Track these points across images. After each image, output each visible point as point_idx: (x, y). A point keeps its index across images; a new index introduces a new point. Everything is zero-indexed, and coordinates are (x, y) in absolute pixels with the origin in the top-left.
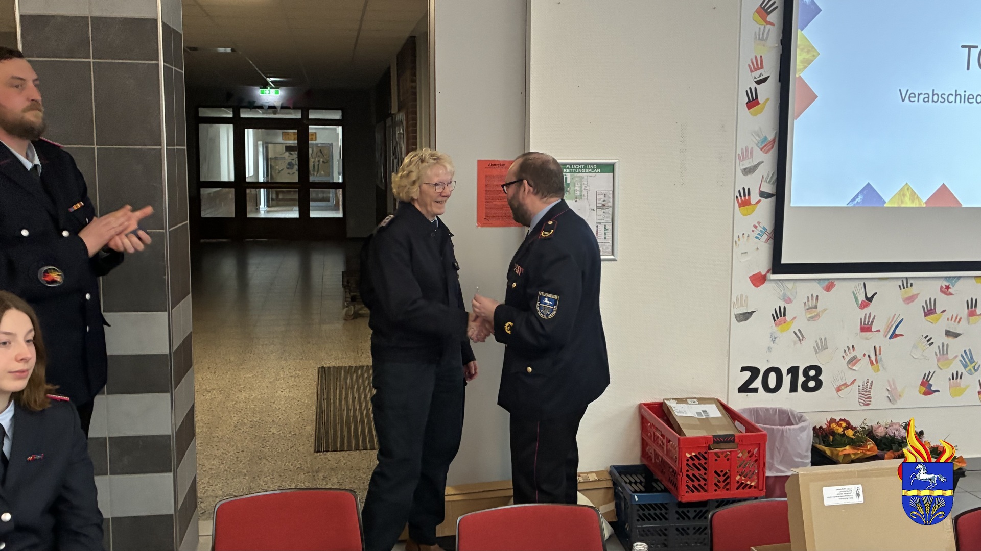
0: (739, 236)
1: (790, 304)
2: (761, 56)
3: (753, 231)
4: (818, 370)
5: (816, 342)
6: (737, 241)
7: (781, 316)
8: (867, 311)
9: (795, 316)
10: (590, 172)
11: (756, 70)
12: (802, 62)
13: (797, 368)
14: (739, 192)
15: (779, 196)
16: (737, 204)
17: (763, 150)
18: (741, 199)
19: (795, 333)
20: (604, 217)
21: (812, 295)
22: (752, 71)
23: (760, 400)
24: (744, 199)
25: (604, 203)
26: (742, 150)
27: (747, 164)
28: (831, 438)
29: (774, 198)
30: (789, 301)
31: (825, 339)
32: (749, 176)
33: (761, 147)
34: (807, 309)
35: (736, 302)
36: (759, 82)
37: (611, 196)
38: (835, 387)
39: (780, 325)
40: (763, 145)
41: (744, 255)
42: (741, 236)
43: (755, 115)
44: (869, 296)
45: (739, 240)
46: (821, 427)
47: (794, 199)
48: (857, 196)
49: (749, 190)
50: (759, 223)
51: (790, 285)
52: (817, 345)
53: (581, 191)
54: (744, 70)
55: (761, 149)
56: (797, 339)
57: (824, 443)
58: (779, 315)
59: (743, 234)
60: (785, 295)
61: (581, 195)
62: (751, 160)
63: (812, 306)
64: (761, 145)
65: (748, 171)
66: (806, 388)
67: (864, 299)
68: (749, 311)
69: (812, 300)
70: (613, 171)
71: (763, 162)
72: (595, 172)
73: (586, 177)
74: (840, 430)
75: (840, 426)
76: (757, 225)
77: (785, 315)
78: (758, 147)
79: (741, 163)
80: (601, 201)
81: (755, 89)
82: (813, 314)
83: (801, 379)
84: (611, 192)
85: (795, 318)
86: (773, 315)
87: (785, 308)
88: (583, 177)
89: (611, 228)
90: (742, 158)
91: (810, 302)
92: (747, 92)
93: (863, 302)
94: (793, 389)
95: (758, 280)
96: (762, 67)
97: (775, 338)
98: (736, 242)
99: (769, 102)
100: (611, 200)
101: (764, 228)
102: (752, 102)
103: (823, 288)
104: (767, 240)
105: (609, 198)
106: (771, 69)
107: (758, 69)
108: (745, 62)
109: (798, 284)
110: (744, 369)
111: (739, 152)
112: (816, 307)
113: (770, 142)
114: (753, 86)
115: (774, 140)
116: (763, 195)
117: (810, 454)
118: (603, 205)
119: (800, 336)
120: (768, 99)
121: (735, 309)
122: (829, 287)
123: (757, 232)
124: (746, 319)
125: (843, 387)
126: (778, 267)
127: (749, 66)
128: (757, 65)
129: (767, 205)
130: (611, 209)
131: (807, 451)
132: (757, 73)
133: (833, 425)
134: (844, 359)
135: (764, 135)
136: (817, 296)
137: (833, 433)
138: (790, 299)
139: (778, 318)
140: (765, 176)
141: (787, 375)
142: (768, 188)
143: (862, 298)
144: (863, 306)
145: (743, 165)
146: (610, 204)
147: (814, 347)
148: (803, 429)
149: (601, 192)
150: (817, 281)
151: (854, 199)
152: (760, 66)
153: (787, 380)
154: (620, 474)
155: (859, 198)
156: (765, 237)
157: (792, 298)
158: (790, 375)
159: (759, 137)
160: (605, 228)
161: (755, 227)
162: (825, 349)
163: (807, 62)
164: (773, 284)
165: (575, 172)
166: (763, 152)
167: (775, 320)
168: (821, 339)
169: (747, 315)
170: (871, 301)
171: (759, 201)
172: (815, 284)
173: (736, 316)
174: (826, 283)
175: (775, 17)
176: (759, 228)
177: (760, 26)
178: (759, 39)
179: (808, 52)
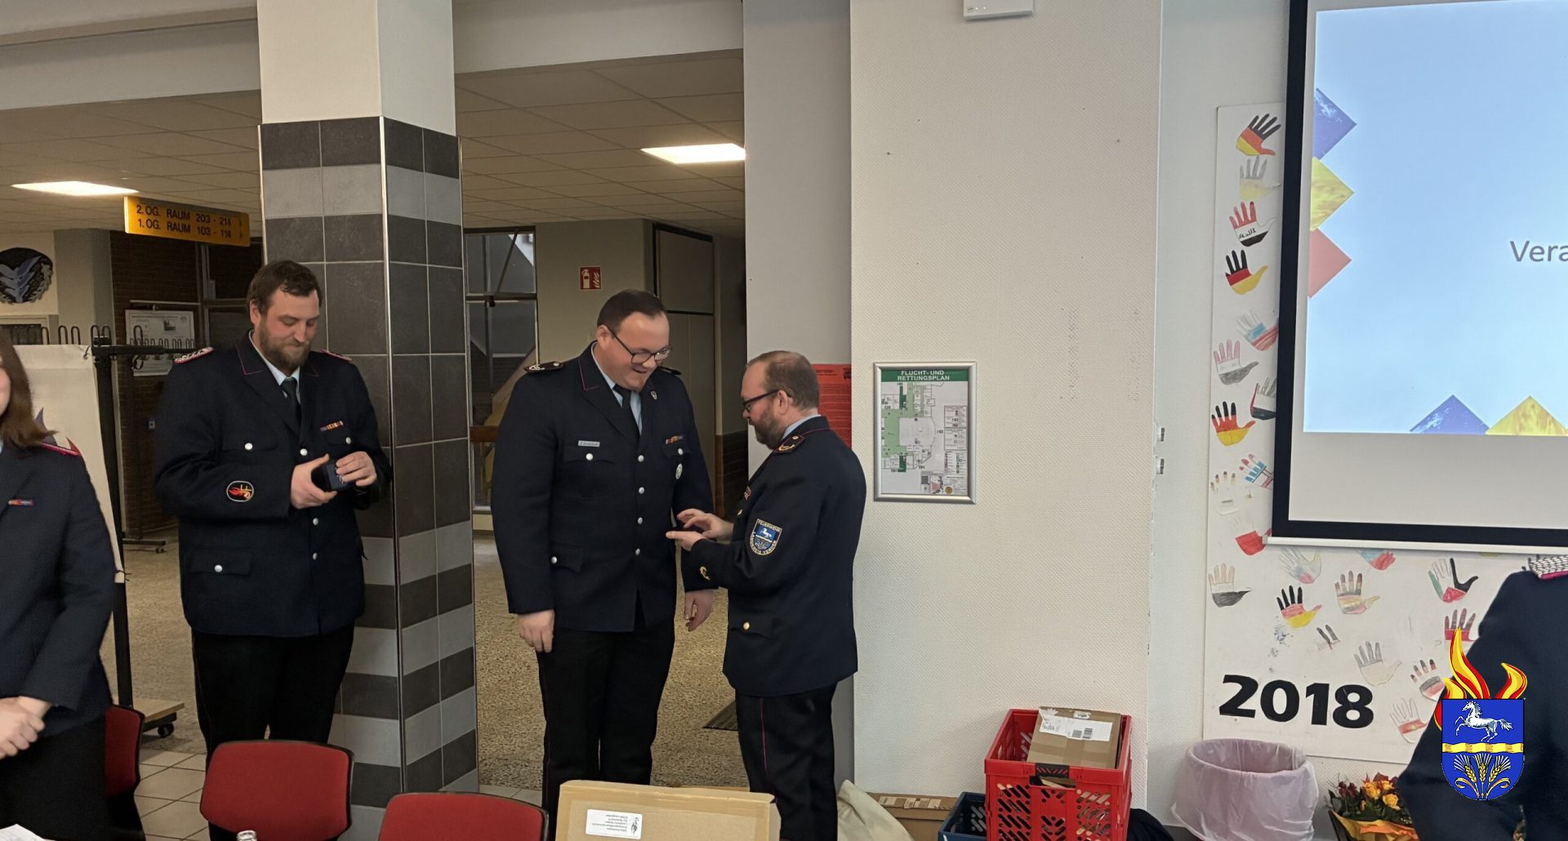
0: (1217, 477)
1: (1309, 585)
2: (1252, 203)
3: (1242, 468)
4: (1366, 695)
5: (1360, 648)
6: (1215, 483)
7: (1293, 602)
8: (1457, 605)
9: (1319, 604)
10: (935, 380)
11: (1242, 224)
12: (1320, 207)
14: (1217, 409)
15: (1283, 416)
16: (1213, 429)
17: (1258, 345)
18: (1221, 420)
19: (1321, 632)
20: (955, 442)
21: (1351, 574)
22: (1236, 227)
23: (1257, 729)
24: (1225, 420)
25: (954, 422)
26: (1221, 346)
27: (1230, 367)
28: (1363, 804)
29: (1272, 421)
30: (1308, 579)
31: (1377, 645)
32: (1234, 384)
33: (1253, 341)
34: (1342, 595)
35: (1214, 576)
36: (1248, 243)
37: (965, 413)
38: (1399, 724)
39: (1292, 616)
40: (1258, 338)
41: (1227, 504)
42: (1221, 475)
43: (1241, 292)
44: (1462, 581)
45: (1217, 481)
47: (1309, 419)
48: (1431, 416)
49: (1233, 406)
50: (1251, 456)
51: (1309, 555)
52: (1362, 653)
53: (922, 406)
54: (1223, 227)
55: (1254, 344)
56: (1325, 641)
58: (1291, 600)
59: (1225, 473)
60: (1299, 570)
61: (922, 412)
62: (1235, 360)
63: (1351, 593)
64: (1254, 336)
65: (1230, 378)
66: (1341, 719)
67: (1452, 586)
68: (1237, 591)
69: (1351, 580)
70: (967, 378)
71: (1256, 364)
72: (943, 380)
73: (929, 387)
75: (1380, 786)
76: (1248, 460)
77: (1300, 601)
78: (1249, 341)
79: (1219, 366)
80: (950, 420)
81: (1243, 253)
82: (1353, 604)
83: (1333, 705)
84: (965, 408)
85: (1319, 607)
86: (1278, 599)
87: (1300, 590)
88: (924, 388)
89: (966, 458)
90: (1219, 359)
91: (1347, 584)
92: (1228, 258)
93: (1449, 591)
94: (1319, 718)
95: (1251, 544)
96: (1254, 219)
97: (1284, 636)
98: (1212, 484)
99: (1267, 272)
100: (965, 419)
101: (1260, 464)
102: (1238, 272)
103: (1372, 563)
104: (1266, 484)
105: (963, 415)
106: (1269, 219)
107: (1247, 222)
108: (1226, 212)
109: (1324, 554)
110: (1229, 679)
111: (1216, 348)
112: (1358, 592)
113: (1268, 334)
114: (1238, 248)
115: (1273, 331)
116: (1257, 413)
118: (955, 425)
119: (1328, 636)
120: (1265, 268)
121: (1213, 586)
122: (1384, 561)
123: (1248, 470)
124: (1232, 603)
125: (1413, 727)
126: (1282, 525)
127: (1231, 219)
128: (1247, 215)
129: (1265, 430)
130: (965, 431)
132: (1245, 230)
134: (1415, 681)
135: (1259, 322)
136: (1360, 576)
137: (1363, 796)
138: (1310, 577)
139: (1287, 605)
140: (1262, 385)
141: (1307, 695)
142: (1267, 403)
143: (1447, 583)
144: (1450, 597)
145: (1222, 368)
146: (965, 424)
147: (1356, 657)
149: (951, 407)
150: (1360, 552)
151: (1425, 422)
152: (1250, 218)
153: (1306, 704)
155: (1435, 421)
156: (1263, 478)
157: (1313, 576)
158: (1312, 697)
159: (1249, 324)
160: (957, 457)
161: (1246, 462)
162: (1378, 661)
163: (1329, 208)
164: (1278, 552)
165: (914, 380)
166: (1257, 348)
167: (1282, 608)
168: (1369, 645)
169: (1233, 596)
170: (1466, 590)
171: (1250, 424)
172: (1357, 556)
173: (1215, 597)
174: (1378, 555)
175: (1275, 142)
176: (1252, 464)
177: (1249, 157)
178: (1248, 177)
179: (1332, 191)
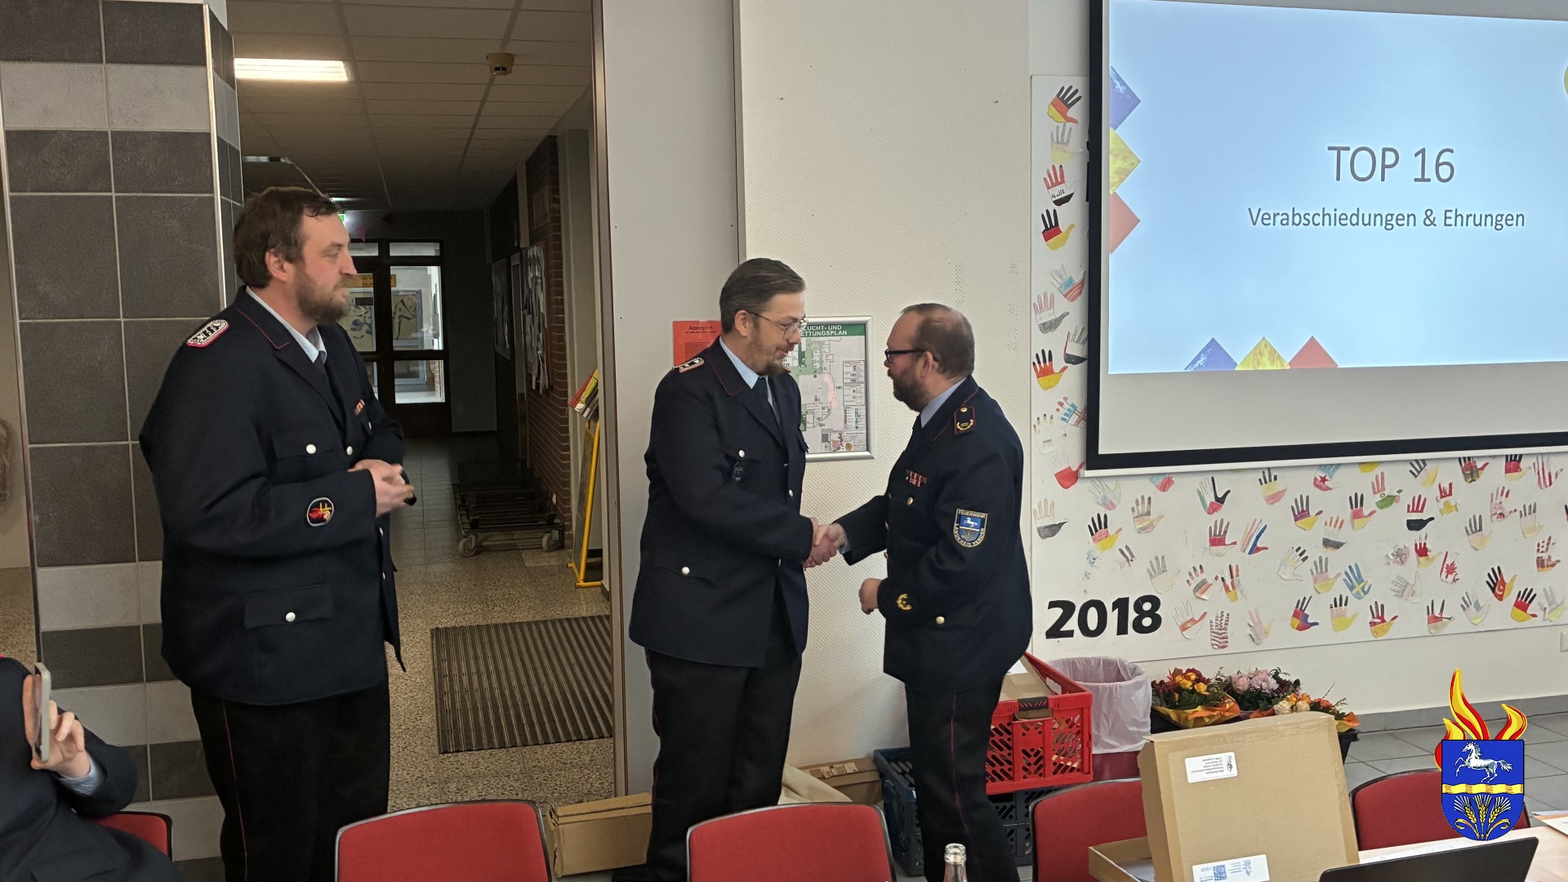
0: (1038, 419)
1: (1113, 511)
2: (1061, 166)
3: (1058, 410)
4: (1155, 602)
5: (1151, 562)
6: (1037, 425)
7: (1101, 528)
8: (1217, 516)
9: (1120, 527)
10: (833, 335)
11: (1054, 185)
12: (1117, 173)
13: (1126, 600)
14: (1037, 356)
15: (1092, 360)
16: (1034, 374)
17: (1068, 296)
18: (1040, 366)
19: (1122, 552)
20: (854, 397)
21: (1143, 497)
22: (1048, 188)
23: (1077, 647)
24: (1044, 366)
25: (853, 377)
26: (1039, 297)
27: (1047, 317)
28: (1177, 695)
29: (1084, 364)
30: (1111, 506)
31: (1163, 557)
32: (1050, 333)
33: (1065, 292)
34: (1137, 517)
35: (1038, 510)
36: (1059, 202)
37: (863, 368)
38: (1179, 624)
39: (1100, 540)
40: (1068, 290)
41: (1047, 444)
42: (1042, 418)
43: (1054, 248)
44: (1220, 495)
45: (1039, 423)
46: (1162, 682)
47: (1113, 364)
48: (1198, 357)
49: (1050, 352)
50: (1065, 399)
51: (1111, 484)
52: (1152, 566)
53: (821, 362)
54: (1039, 187)
55: (1065, 296)
56: (1125, 559)
57: (1167, 704)
58: (1099, 526)
59: (1045, 415)
60: (1105, 498)
61: (821, 368)
62: (1051, 311)
63: (1143, 513)
64: (1065, 289)
65: (1048, 327)
66: (1139, 628)
67: (1214, 500)
68: (1057, 523)
69: (1143, 503)
70: (865, 333)
71: (1068, 314)
72: (840, 335)
73: (827, 343)
74: (1189, 685)
75: (1188, 678)
76: (1063, 401)
77: (1106, 527)
78: (1061, 293)
79: (1038, 316)
80: (849, 376)
81: (1055, 211)
82: (1145, 524)
83: (1132, 615)
84: (863, 363)
85: (1120, 530)
86: (1089, 526)
87: (1105, 516)
88: (822, 343)
89: (864, 414)
90: (1039, 309)
91: (1140, 507)
92: (1043, 216)
93: (1212, 504)
94: (1122, 630)
95: (1068, 478)
96: (1063, 182)
97: (1094, 559)
98: (1035, 426)
99: (1074, 229)
100: (863, 374)
101: (1073, 406)
102: (1051, 230)
103: (1157, 487)
104: (1078, 423)
105: (861, 370)
106: (1074, 183)
107: (1058, 183)
108: (1040, 174)
109: (1124, 483)
110: (1052, 605)
111: (1035, 300)
112: (1148, 513)
113: (1078, 285)
114: (1052, 207)
115: (1082, 283)
116: (1070, 359)
117: (1148, 720)
118: (853, 381)
119: (1128, 555)
120: (1072, 226)
121: (1037, 520)
122: (1166, 484)
123: (1063, 411)
124: (1053, 534)
125: (1189, 625)
126: (1094, 459)
127: (1045, 179)
128: (1056, 178)
129: (1076, 374)
130: (863, 385)
131: (1145, 716)
132: (1055, 191)
133: (1179, 678)
134: (1190, 585)
135: (1069, 276)
136: (1149, 499)
137: (1179, 689)
138: (1112, 504)
139: (1096, 531)
140: (1072, 333)
141: (1113, 610)
142: (1077, 350)
143: (1210, 499)
144: (1212, 509)
145: (1041, 318)
146: (863, 379)
147: (1148, 570)
148: (1138, 685)
149: (849, 362)
150: (1149, 477)
151: (1194, 362)
152: (1059, 180)
153: (1113, 617)
154: (889, 761)
155: (1202, 360)
156: (1075, 418)
157: (1115, 502)
158: (1117, 610)
159: (1061, 278)
160: (856, 413)
161: (1061, 404)
162: (1163, 572)
163: (1124, 173)
164: (1088, 483)
165: (812, 336)
166: (1068, 299)
167: (1092, 534)
168: (1157, 558)
169: (1054, 528)
170: (1223, 503)
171: (1064, 369)
172: (1146, 481)
173: (1038, 529)
174: (1161, 479)
175: (1078, 111)
176: (1066, 406)
177: (1058, 124)
178: (1058, 142)
179: (1125, 159)
